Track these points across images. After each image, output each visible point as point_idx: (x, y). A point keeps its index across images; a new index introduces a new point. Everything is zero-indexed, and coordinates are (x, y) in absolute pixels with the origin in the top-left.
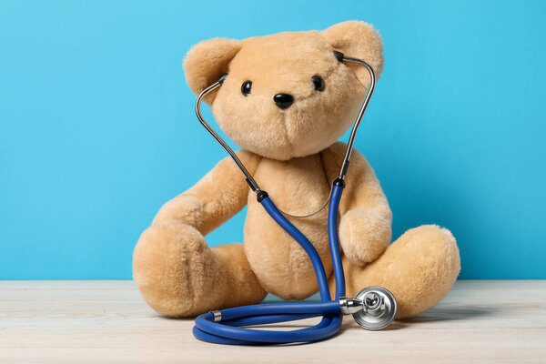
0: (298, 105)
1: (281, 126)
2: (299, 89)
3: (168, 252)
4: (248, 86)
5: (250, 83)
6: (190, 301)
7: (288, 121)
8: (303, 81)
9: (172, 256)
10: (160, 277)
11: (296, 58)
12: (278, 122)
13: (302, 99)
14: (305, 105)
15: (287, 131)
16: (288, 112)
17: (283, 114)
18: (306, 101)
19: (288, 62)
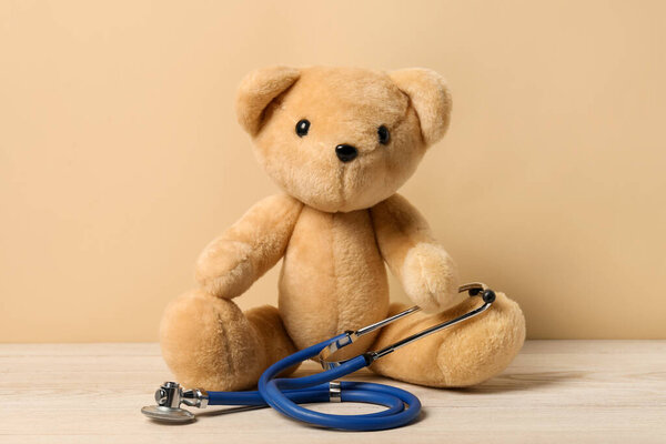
0: (361, 161)
1: (338, 180)
2: (364, 141)
3: (203, 325)
4: (303, 126)
5: (308, 124)
6: (231, 377)
7: (348, 176)
8: (369, 132)
9: (208, 329)
10: (196, 354)
11: (363, 103)
13: (367, 153)
14: (368, 162)
15: (343, 186)
16: (352, 165)
17: (344, 168)
19: (354, 106)
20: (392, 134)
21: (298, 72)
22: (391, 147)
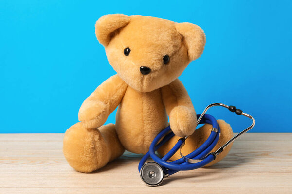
0: (152, 75)
1: (140, 83)
2: (155, 65)
4: (128, 50)
5: (130, 51)
7: (145, 82)
8: (159, 60)
11: (158, 43)
12: (139, 80)
13: (155, 71)
14: (156, 75)
15: (142, 85)
16: (146, 77)
18: (157, 73)
19: (153, 44)
20: (171, 59)
21: (129, 19)
22: (170, 65)
